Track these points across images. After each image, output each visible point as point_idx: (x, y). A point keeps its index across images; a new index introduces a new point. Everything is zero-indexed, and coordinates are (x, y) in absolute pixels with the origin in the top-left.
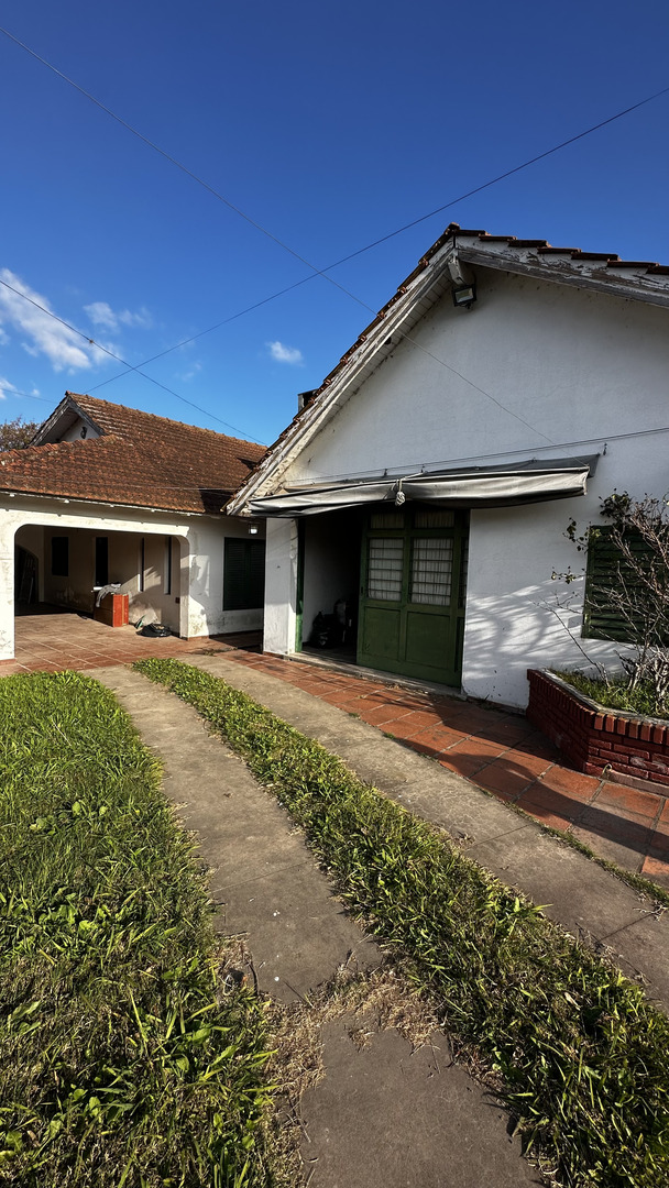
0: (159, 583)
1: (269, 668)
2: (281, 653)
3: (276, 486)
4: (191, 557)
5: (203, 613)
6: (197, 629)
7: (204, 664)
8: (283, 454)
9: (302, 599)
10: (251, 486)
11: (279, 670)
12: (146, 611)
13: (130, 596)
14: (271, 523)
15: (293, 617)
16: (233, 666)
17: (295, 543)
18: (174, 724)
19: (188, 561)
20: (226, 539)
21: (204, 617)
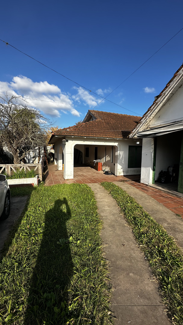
0: (110, 159)
1: (142, 189)
2: (147, 184)
3: (146, 127)
4: (118, 152)
5: (122, 168)
6: (120, 173)
7: (121, 185)
8: (149, 115)
9: (155, 166)
10: (137, 128)
11: (146, 190)
12: (106, 167)
13: (102, 163)
14: (144, 140)
15: (151, 172)
16: (130, 187)
17: (153, 146)
18: (109, 207)
19: (118, 153)
20: (129, 146)
21: (122, 170)
